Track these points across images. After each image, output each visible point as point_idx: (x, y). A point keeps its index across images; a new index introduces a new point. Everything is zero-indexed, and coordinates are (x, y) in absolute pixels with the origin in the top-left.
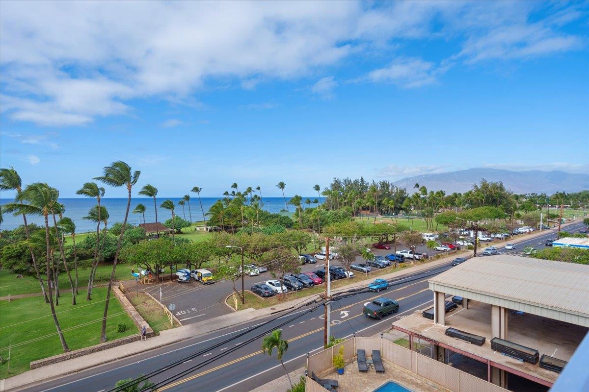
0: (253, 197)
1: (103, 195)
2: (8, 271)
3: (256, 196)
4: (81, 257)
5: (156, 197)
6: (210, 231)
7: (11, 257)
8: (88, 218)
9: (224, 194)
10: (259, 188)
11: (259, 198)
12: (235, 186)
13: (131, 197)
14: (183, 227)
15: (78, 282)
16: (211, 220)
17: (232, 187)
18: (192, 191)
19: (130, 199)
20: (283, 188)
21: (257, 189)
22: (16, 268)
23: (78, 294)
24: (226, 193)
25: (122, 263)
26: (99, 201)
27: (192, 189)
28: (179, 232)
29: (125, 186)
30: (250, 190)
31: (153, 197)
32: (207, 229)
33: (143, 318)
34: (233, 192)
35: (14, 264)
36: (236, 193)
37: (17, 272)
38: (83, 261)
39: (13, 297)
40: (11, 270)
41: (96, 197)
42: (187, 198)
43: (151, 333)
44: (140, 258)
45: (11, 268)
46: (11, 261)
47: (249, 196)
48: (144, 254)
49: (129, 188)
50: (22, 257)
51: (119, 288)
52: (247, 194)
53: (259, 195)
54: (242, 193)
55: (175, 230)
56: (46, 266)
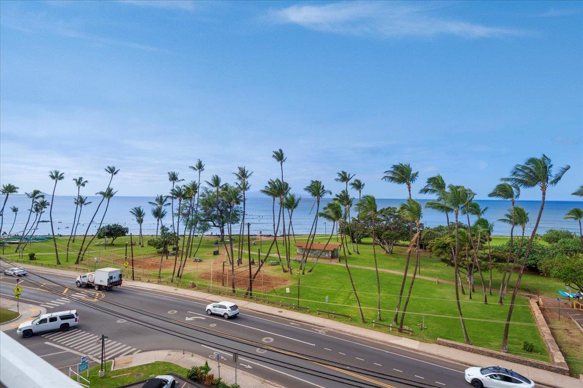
1: (518, 196)
2: (436, 258)
4: (498, 259)
7: (439, 247)
8: (505, 220)
13: (546, 200)
15: (492, 284)
19: (544, 202)
22: (443, 257)
23: (491, 294)
25: (543, 275)
26: (513, 203)
29: (538, 188)
33: (560, 347)
35: (441, 253)
37: (444, 261)
38: (500, 264)
39: (439, 281)
40: (439, 258)
41: (509, 199)
43: (565, 370)
44: (566, 275)
45: (438, 256)
46: (440, 250)
48: (574, 271)
49: (544, 189)
50: (447, 248)
51: (538, 303)
56: (465, 260)
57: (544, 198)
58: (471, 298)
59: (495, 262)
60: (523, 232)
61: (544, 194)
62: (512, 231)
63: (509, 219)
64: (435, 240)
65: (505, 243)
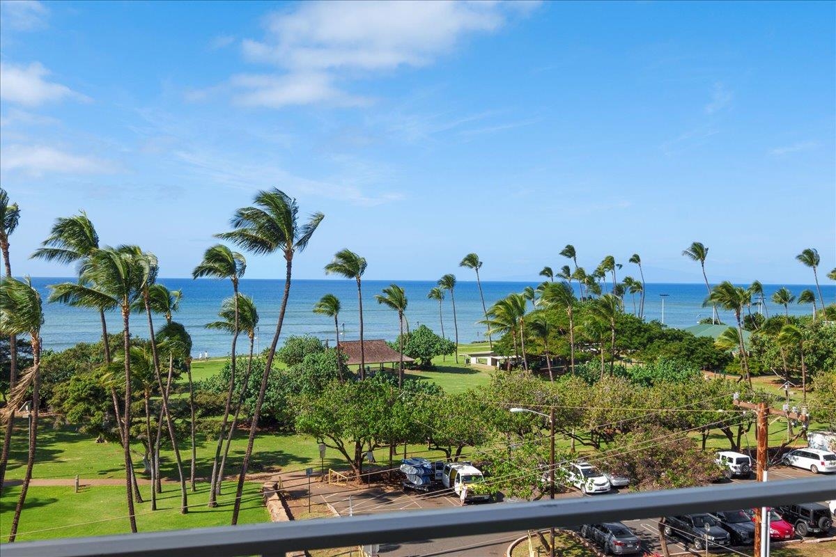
0: (620, 281)
3: (629, 281)
4: (206, 409)
5: (363, 278)
6: (503, 367)
9: (543, 273)
10: (636, 259)
11: (639, 286)
12: (570, 252)
13: (292, 278)
14: (437, 353)
16: (503, 340)
17: (563, 253)
18: (463, 264)
19: (289, 281)
20: (704, 257)
21: (632, 260)
23: (195, 490)
24: (547, 272)
26: (236, 287)
27: (461, 260)
28: (428, 367)
29: (279, 253)
30: (610, 263)
31: (354, 279)
32: (494, 362)
34: (567, 269)
36: (572, 272)
38: (209, 419)
41: (228, 278)
42: (449, 281)
47: (609, 278)
52: (603, 275)
53: (637, 278)
54: (589, 272)
55: (418, 361)
57: (289, 274)
58: (154, 508)
59: (200, 416)
60: (252, 346)
61: (289, 266)
62: (234, 344)
63: (225, 320)
64: (72, 382)
65: (218, 371)
